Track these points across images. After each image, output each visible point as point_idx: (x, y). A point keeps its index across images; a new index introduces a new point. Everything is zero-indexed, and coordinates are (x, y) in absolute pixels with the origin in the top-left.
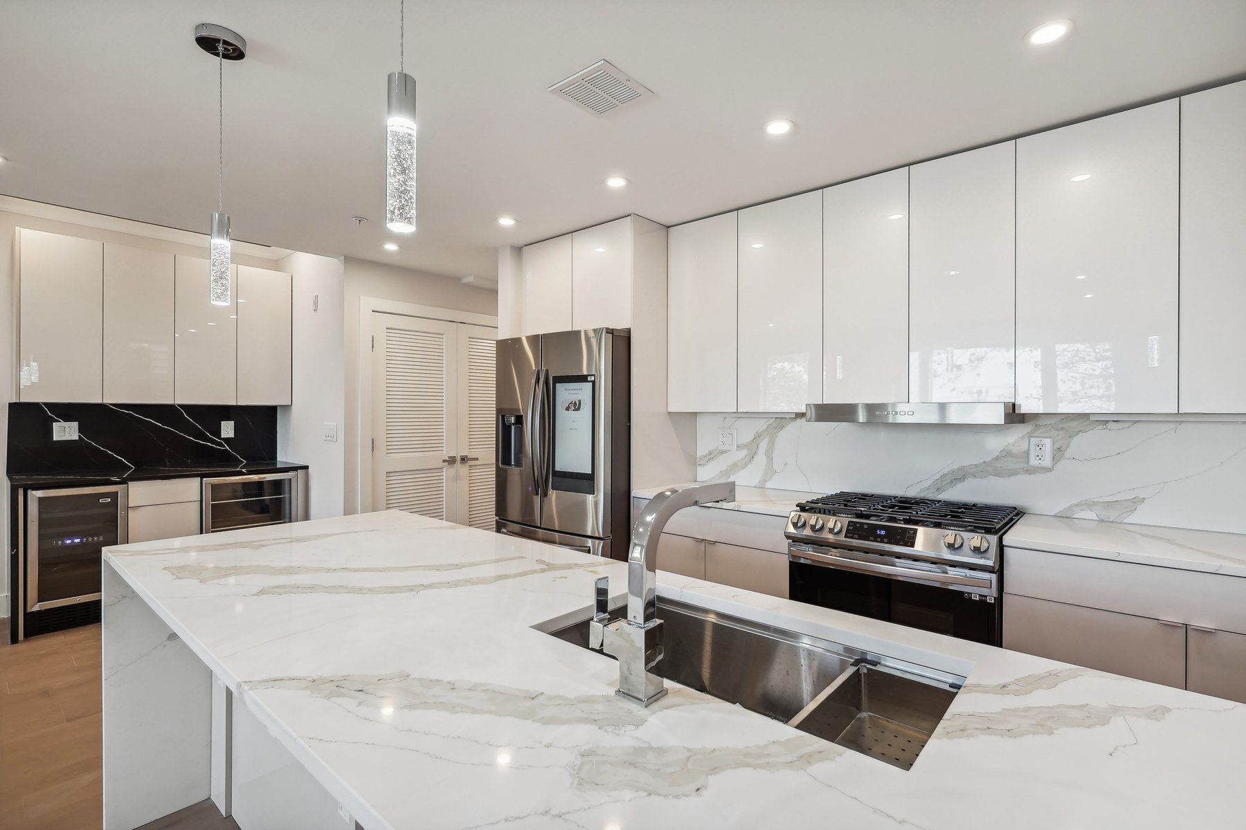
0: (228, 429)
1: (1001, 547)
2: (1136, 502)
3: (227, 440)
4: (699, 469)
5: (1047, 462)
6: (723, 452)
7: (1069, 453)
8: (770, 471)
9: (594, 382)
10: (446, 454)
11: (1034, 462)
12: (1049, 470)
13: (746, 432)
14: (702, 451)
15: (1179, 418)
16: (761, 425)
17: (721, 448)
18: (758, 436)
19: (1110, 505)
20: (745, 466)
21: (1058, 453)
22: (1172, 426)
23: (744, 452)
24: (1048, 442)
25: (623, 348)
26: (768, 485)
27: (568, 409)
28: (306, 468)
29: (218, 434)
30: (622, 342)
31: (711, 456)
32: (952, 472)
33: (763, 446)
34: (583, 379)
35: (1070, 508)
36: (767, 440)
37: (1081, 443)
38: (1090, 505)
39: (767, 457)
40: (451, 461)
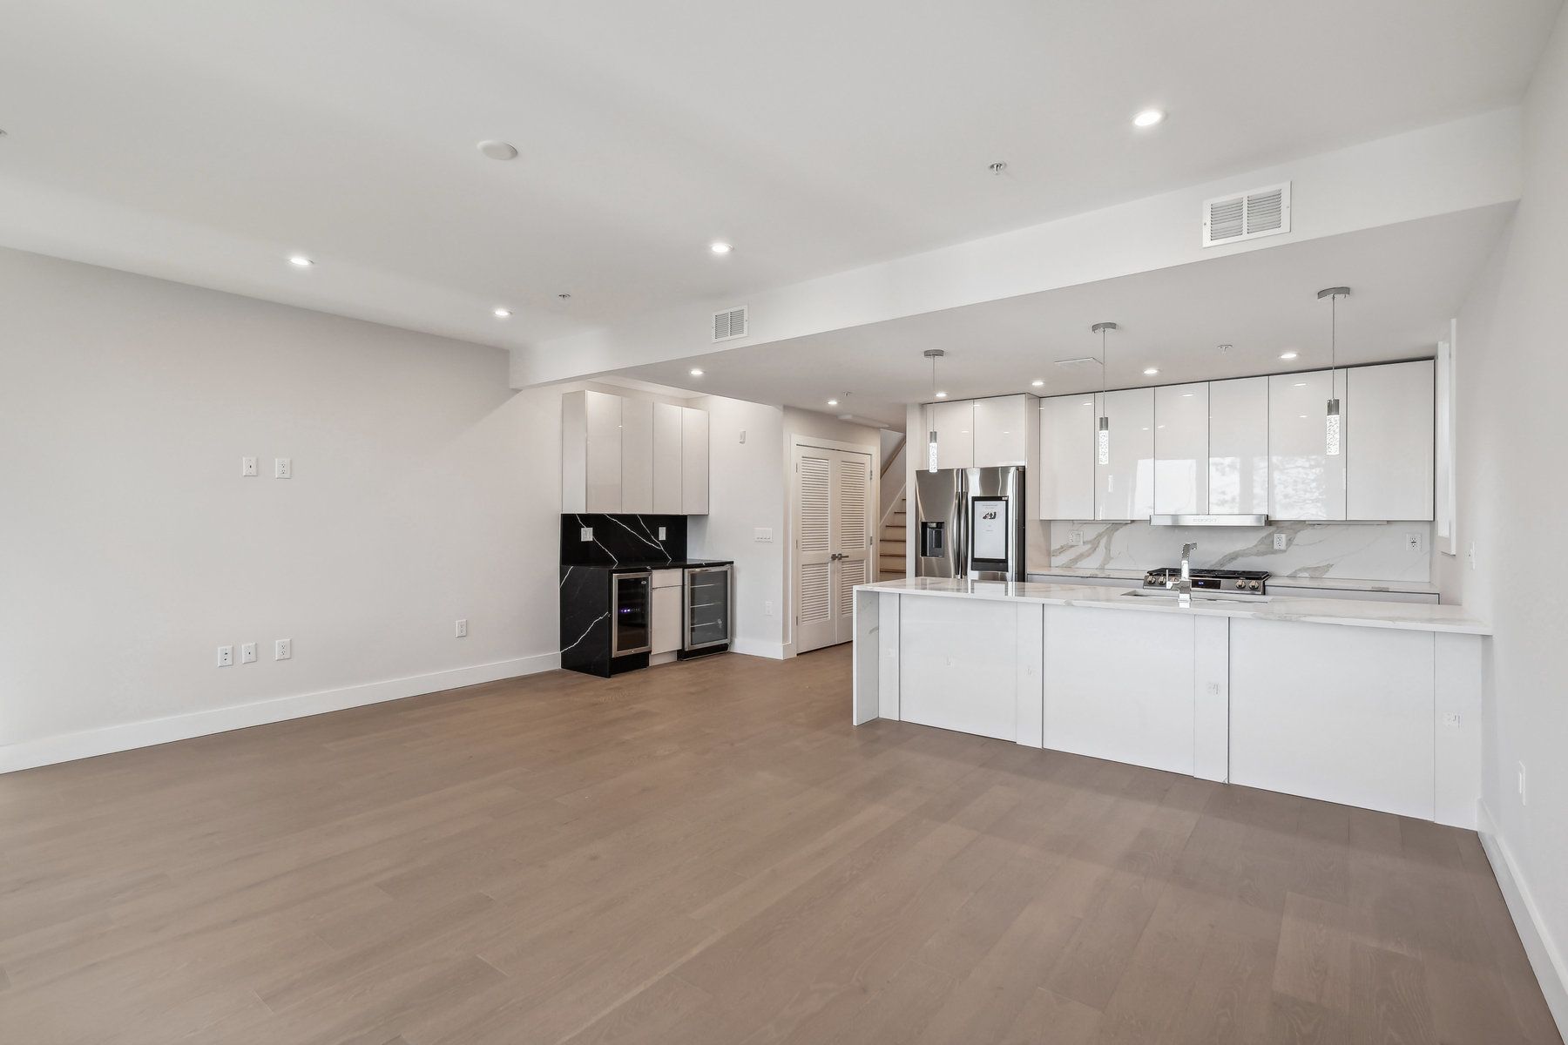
0: (662, 533)
1: (1264, 586)
2: (1329, 566)
3: (661, 542)
4: (1053, 558)
5: (1283, 547)
6: (1072, 546)
7: (1295, 542)
8: (1108, 558)
9: (1007, 501)
10: (830, 552)
11: (1276, 547)
12: (1285, 551)
13: (1090, 533)
14: (1055, 546)
15: (1348, 523)
16: (1102, 528)
17: (1070, 544)
18: (1100, 536)
19: (1316, 569)
20: (1089, 555)
21: (1290, 542)
22: (1344, 527)
23: (1089, 546)
24: (1283, 536)
25: (1022, 476)
26: (1106, 567)
27: (985, 518)
28: (732, 563)
29: (657, 537)
30: (1022, 473)
31: (1063, 549)
32: (1230, 554)
33: (1103, 541)
34: (999, 499)
35: (1295, 572)
36: (1106, 537)
37: (1303, 536)
38: (1305, 569)
39: (1106, 548)
40: (834, 557)
